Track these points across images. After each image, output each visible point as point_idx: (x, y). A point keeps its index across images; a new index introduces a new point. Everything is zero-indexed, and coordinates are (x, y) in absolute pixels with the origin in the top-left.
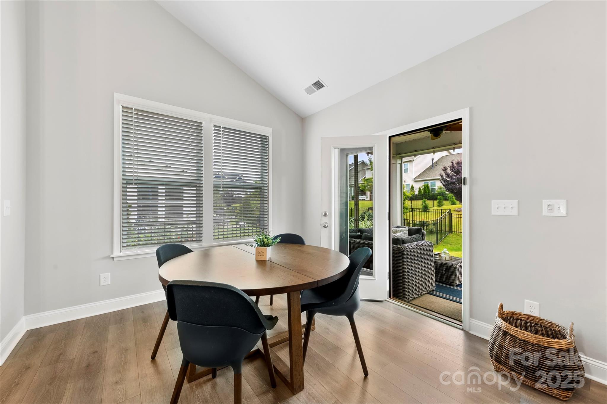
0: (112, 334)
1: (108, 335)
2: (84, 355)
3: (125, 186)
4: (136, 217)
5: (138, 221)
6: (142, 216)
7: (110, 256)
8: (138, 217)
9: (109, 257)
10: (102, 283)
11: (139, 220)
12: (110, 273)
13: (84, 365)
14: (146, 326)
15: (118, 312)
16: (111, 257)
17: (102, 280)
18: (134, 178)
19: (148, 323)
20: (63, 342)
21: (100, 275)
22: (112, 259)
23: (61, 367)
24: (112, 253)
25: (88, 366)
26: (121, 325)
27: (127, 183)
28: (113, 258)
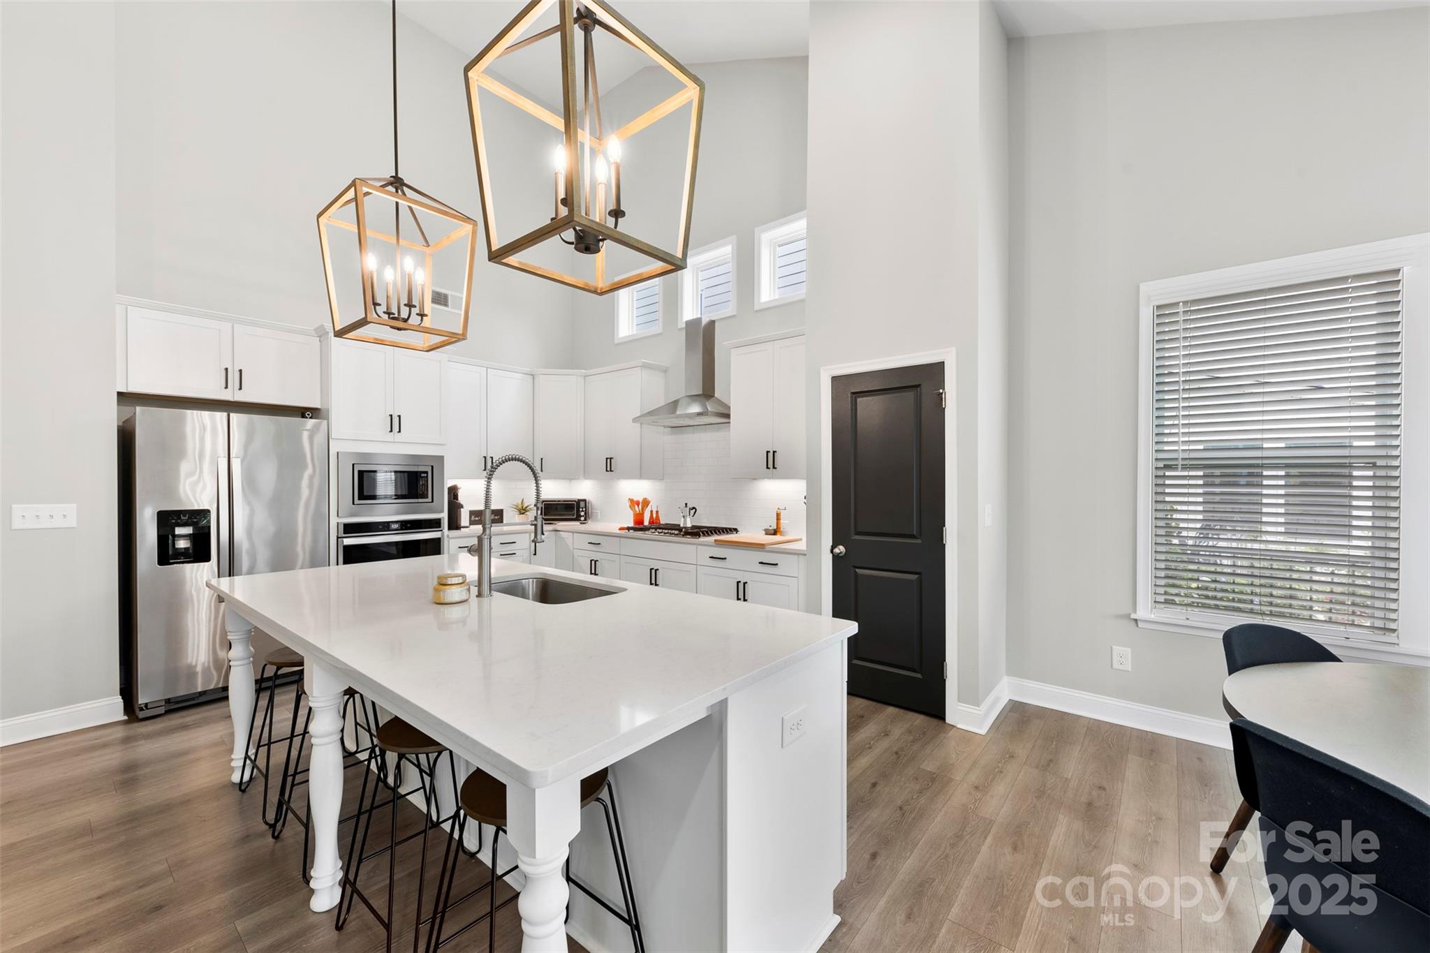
0: (1133, 769)
1: (1125, 770)
2: (1084, 783)
3: (1160, 473)
4: (1199, 525)
5: (1203, 534)
6: (1212, 524)
7: (1130, 615)
8: (1203, 527)
9: (1128, 617)
10: (1116, 665)
11: (1205, 532)
12: (1130, 649)
13: (1084, 799)
14: (1205, 794)
15: (1147, 735)
16: (1132, 617)
17: (1116, 658)
18: (1181, 455)
19: (1211, 790)
20: (1054, 743)
21: (1112, 648)
22: (1134, 623)
23: (1052, 781)
24: (1135, 611)
25: (1090, 804)
26: (1151, 764)
27: (1167, 467)
28: (1136, 620)
